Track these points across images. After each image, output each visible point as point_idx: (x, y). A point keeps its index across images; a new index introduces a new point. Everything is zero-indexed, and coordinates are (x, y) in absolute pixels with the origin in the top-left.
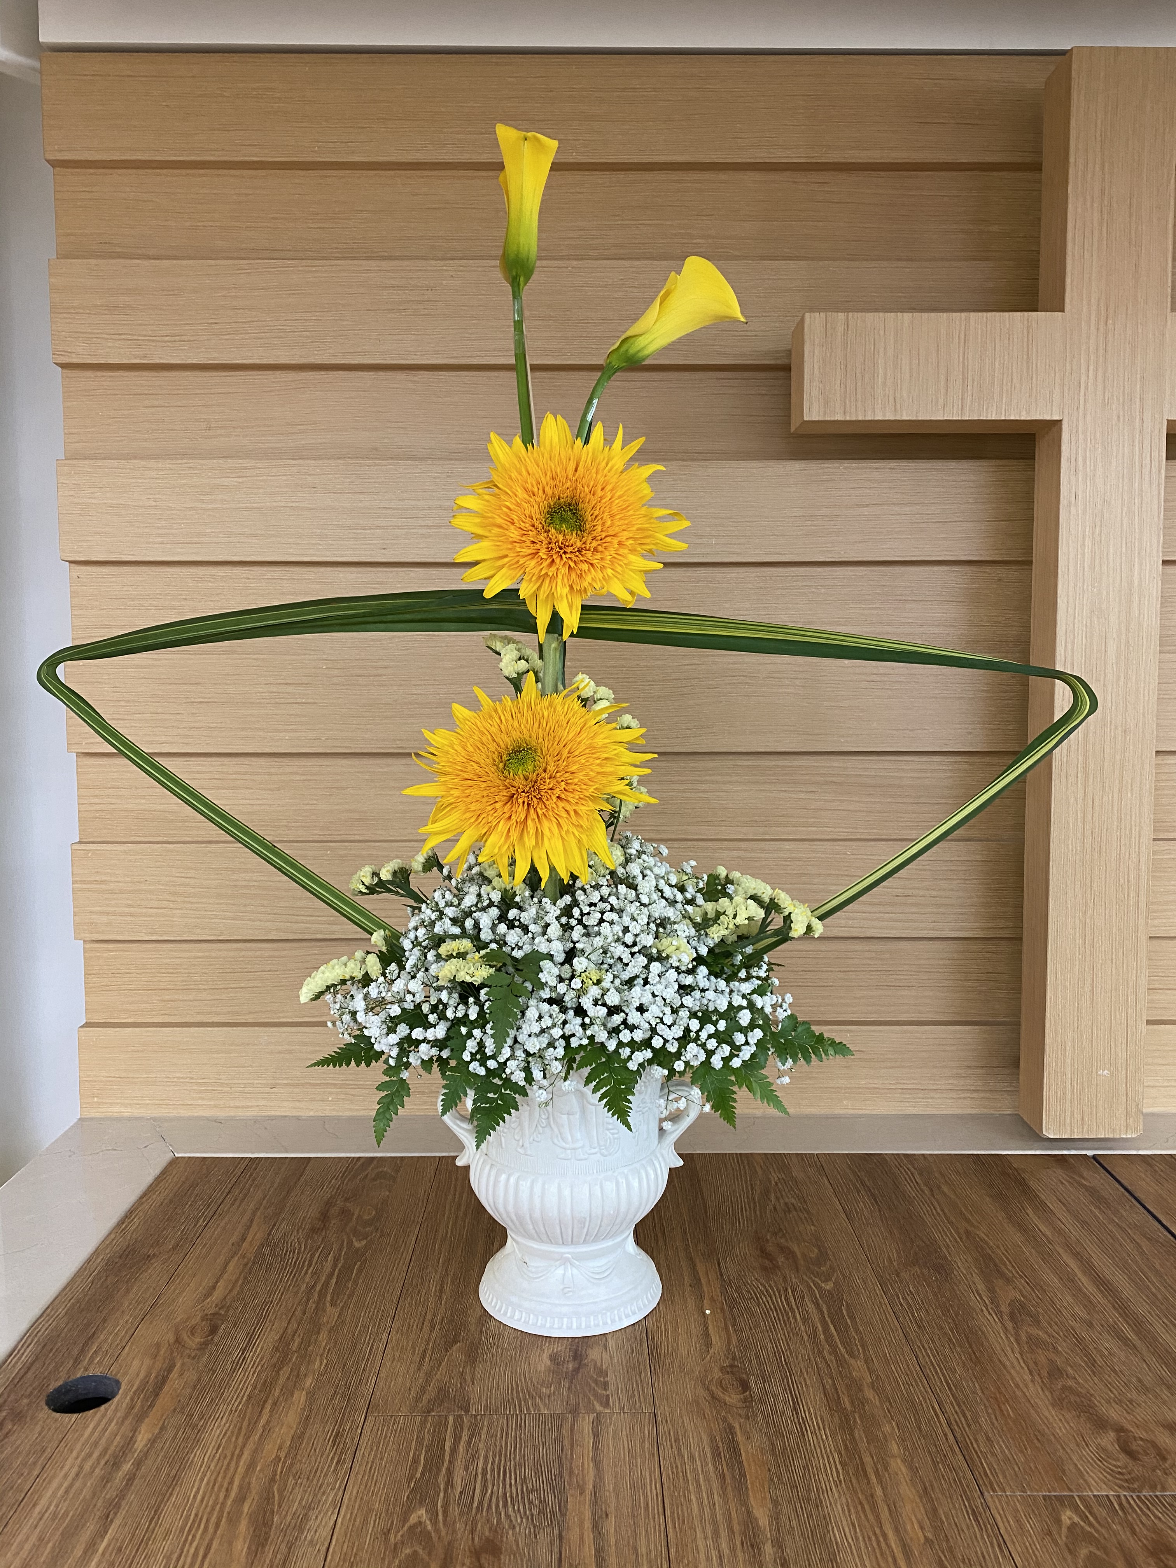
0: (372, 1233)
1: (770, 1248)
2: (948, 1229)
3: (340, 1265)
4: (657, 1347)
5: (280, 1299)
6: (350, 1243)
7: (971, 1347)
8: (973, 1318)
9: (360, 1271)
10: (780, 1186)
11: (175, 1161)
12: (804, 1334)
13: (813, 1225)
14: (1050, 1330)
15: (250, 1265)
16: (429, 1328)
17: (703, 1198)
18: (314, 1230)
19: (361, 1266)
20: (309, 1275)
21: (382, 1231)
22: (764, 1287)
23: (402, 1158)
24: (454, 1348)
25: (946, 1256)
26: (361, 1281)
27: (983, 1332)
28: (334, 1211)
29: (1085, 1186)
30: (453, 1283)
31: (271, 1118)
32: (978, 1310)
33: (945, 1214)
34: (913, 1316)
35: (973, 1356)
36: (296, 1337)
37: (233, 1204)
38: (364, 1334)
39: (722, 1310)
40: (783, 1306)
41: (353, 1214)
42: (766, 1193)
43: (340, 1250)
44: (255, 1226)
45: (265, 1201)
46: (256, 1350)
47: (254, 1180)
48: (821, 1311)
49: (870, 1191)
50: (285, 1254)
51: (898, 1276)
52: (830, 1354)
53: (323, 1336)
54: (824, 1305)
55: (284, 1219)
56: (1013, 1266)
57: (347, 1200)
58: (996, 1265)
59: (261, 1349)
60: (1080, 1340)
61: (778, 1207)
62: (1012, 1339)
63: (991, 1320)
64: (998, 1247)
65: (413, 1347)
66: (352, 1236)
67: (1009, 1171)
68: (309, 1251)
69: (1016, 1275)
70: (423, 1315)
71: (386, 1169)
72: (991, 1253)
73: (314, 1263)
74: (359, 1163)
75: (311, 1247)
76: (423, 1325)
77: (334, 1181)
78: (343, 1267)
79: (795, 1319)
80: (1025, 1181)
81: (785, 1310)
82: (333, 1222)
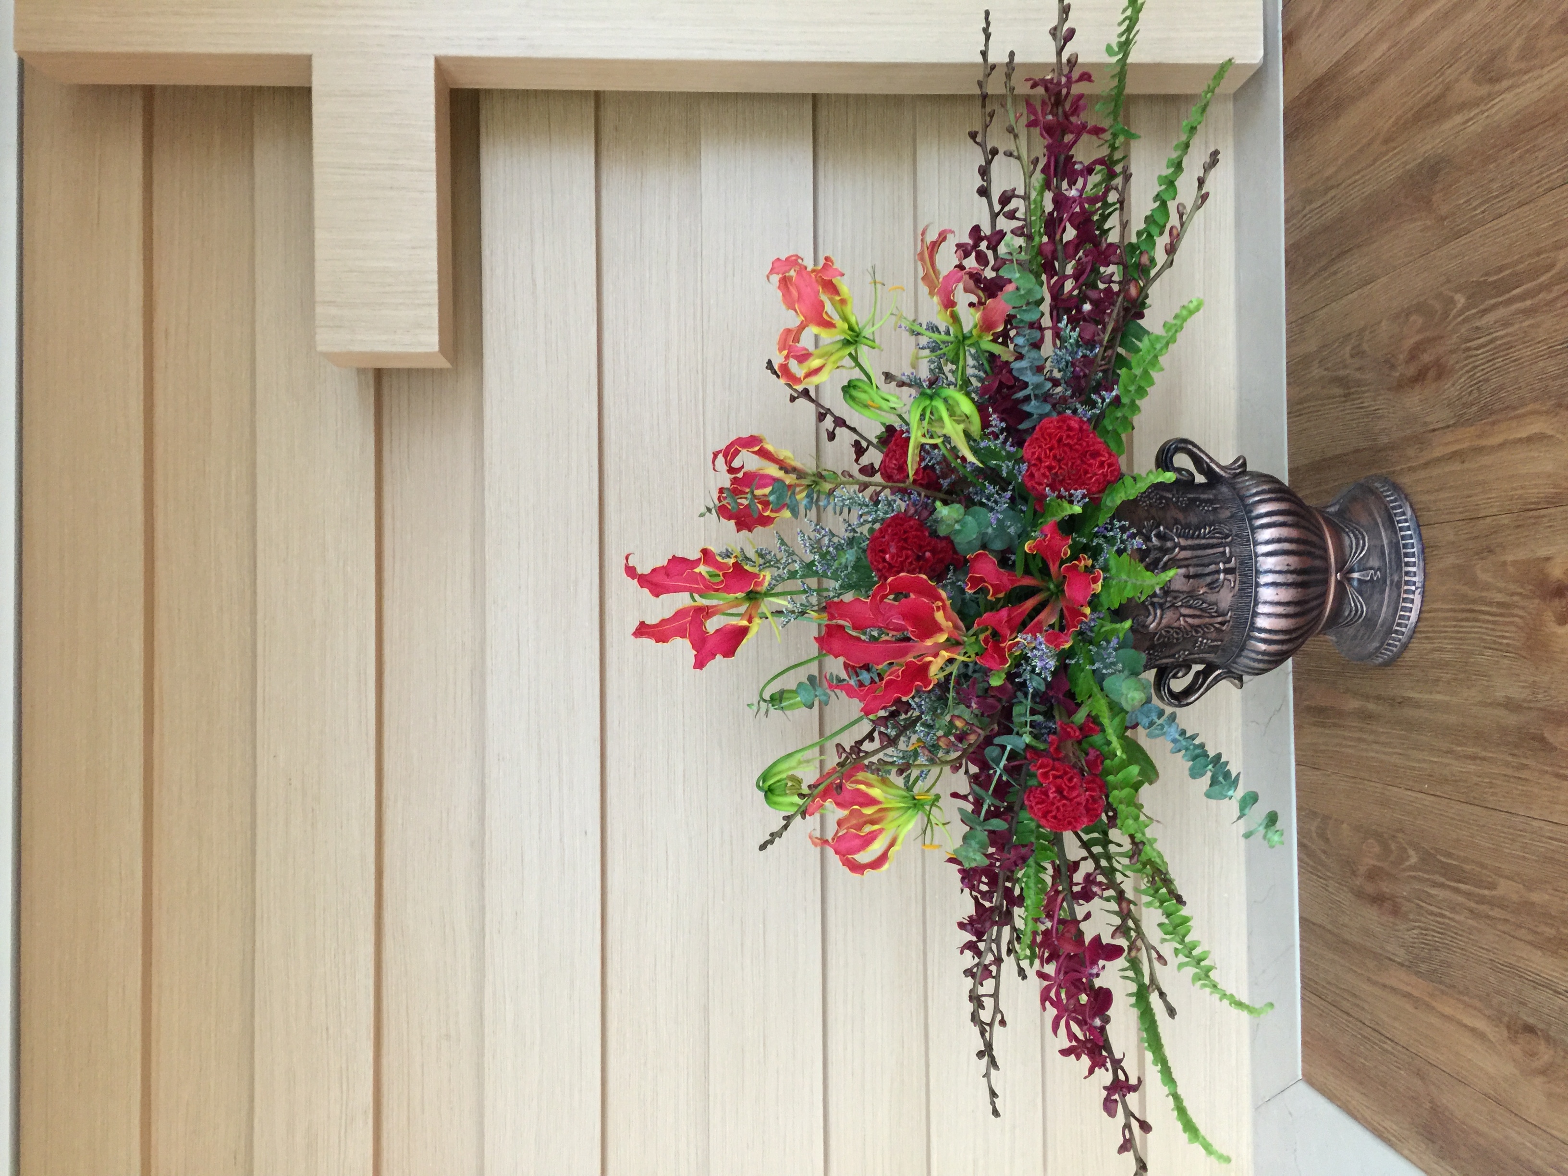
0: (1397, 843)
1: (1412, 370)
2: (1382, 164)
3: (1442, 880)
4: (1546, 497)
5: (1487, 950)
6: (1412, 868)
7: (1537, 126)
8: (1499, 126)
9: (1449, 855)
10: (1329, 365)
11: (1309, 1079)
12: (1526, 324)
13: (1380, 322)
14: (1512, 35)
15: (1443, 988)
16: (1524, 771)
17: (1348, 454)
18: (1396, 911)
19: (1443, 855)
20: (1457, 917)
21: (1397, 831)
22: (1462, 375)
23: (1299, 809)
24: (1551, 740)
25: (1420, 163)
26: (1462, 854)
27: (1517, 113)
28: (1370, 888)
30: (1465, 745)
31: (1251, 963)
32: (1489, 121)
33: (1362, 170)
34: (1497, 197)
35: (1547, 123)
36: (1539, 930)
37: (1363, 1009)
38: (1532, 848)
39: (1493, 423)
40: (1488, 351)
41: (1374, 866)
42: (1339, 381)
43: (1421, 879)
44: (1394, 983)
45: (1359, 971)
46: (1556, 978)
47: (1329, 983)
48: (1494, 307)
49: (1333, 260)
50: (1428, 944)
51: (1446, 218)
52: (1551, 291)
53: (1535, 897)
54: (1486, 303)
55: (1382, 948)
56: (1428, 85)
57: (1354, 873)
58: (1428, 105)
59: (1554, 970)
61: (1357, 366)
62: (1526, 77)
63: (1501, 104)
64: (1405, 103)
65: (1551, 788)
66: (1402, 867)
67: (1305, 99)
68: (1422, 915)
69: (1441, 79)
70: (1507, 778)
71: (1314, 826)
72: (1413, 112)
73: (1439, 911)
74: (1306, 859)
75: (1419, 914)
76: (1520, 778)
77: (1330, 889)
78: (1444, 875)
79: (1506, 335)
80: (1317, 80)
81: (1495, 348)
82: (1385, 889)
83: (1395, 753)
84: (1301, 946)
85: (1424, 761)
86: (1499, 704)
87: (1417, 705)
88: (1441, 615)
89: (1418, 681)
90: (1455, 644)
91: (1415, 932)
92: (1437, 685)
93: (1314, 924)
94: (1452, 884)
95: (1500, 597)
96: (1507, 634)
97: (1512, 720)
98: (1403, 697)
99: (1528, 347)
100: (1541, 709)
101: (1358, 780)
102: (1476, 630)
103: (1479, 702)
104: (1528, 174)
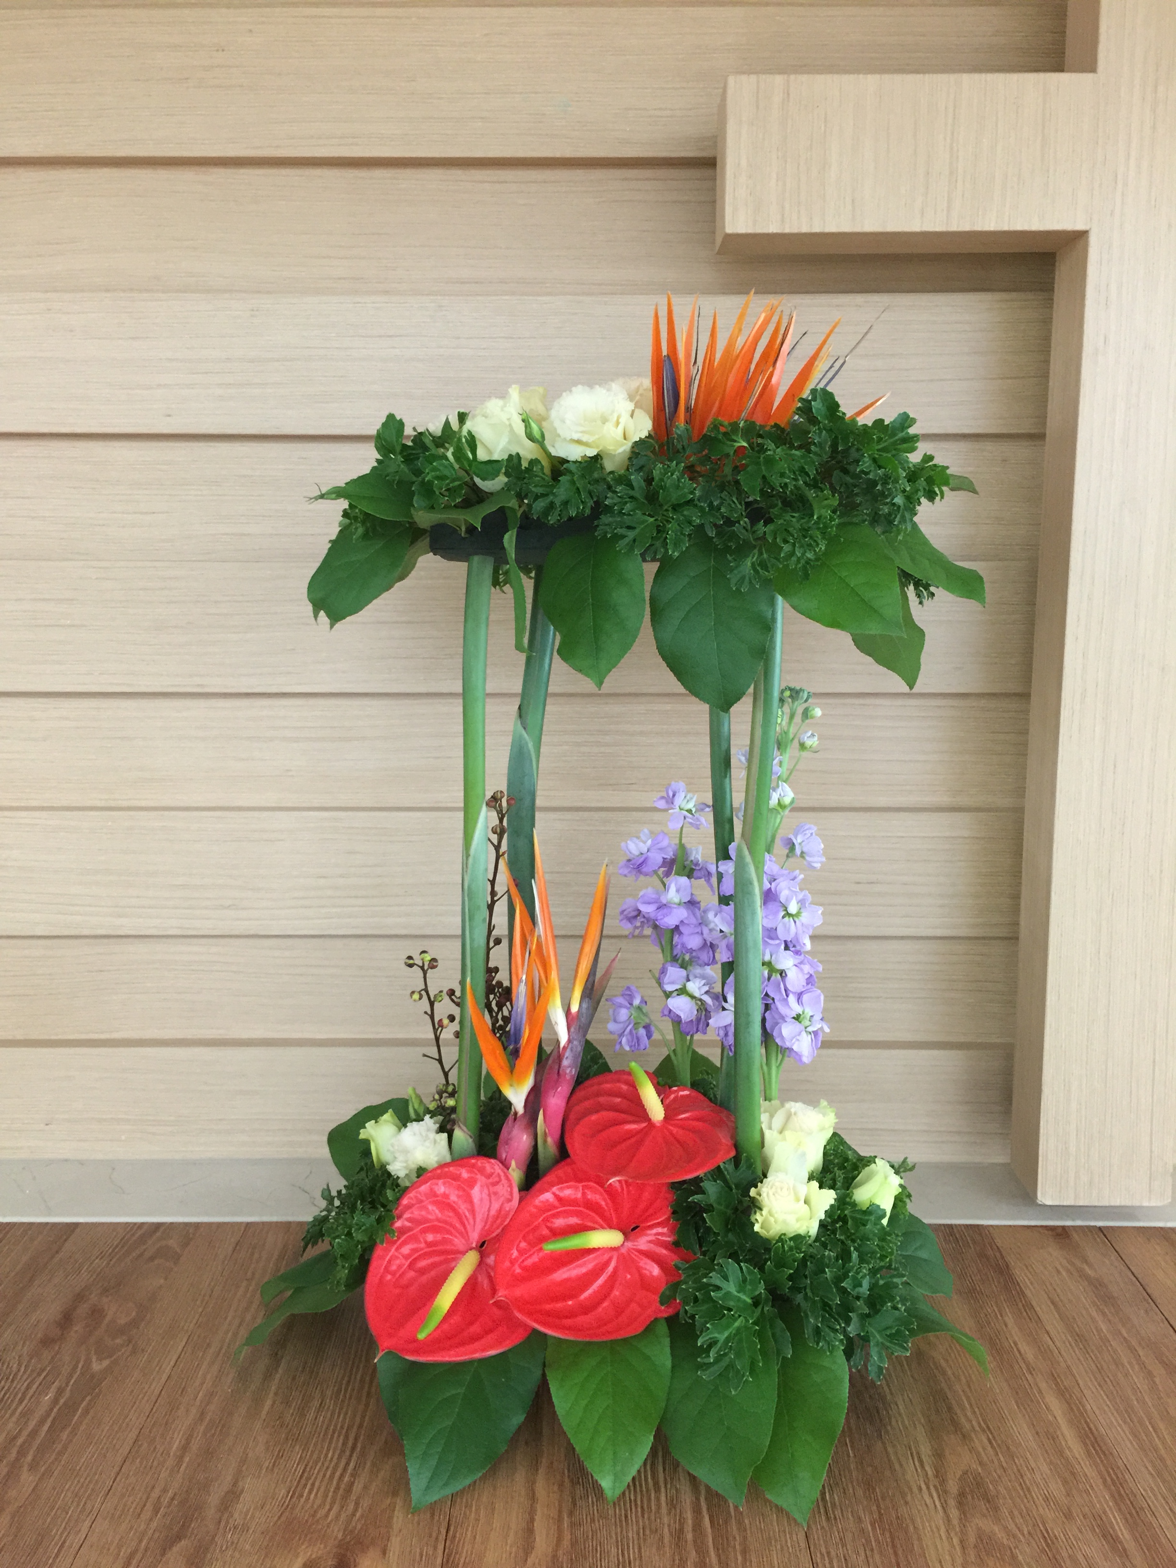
0: (122, 1346)
3: (62, 1401)
4: (457, 1552)
6: (88, 1362)
7: (895, 1553)
8: (906, 1503)
9: (86, 1411)
12: (666, 1530)
14: (1012, 1526)
16: (149, 1513)
18: (47, 1342)
19: (90, 1401)
20: (14, 1419)
21: (135, 1346)
23: (197, 1225)
24: (175, 1549)
25: (886, 1399)
26: (83, 1427)
27: (916, 1529)
28: (83, 1309)
29: (1087, 1278)
30: (205, 1434)
31: (49, 1163)
32: (915, 1490)
38: (60, 1520)
39: (561, 1485)
41: (104, 1317)
43: (71, 1376)
55: (10, 1325)
56: (974, 1412)
57: (105, 1291)
58: (950, 1409)
60: (1049, 1541)
62: (956, 1541)
64: (960, 1381)
65: (119, 1547)
66: (93, 1352)
67: (990, 1252)
68: (29, 1376)
69: (977, 1428)
70: (149, 1489)
71: (172, 1243)
72: (947, 1390)
73: (28, 1398)
74: (140, 1233)
75: (32, 1371)
76: (144, 1506)
77: (97, 1261)
78: (65, 1404)
79: (659, 1507)
80: (1008, 1266)
81: (648, 1490)
82: (75, 1329)
83: (221, 1349)
84: (47, 1223)
85: (202, 1384)
86: (235, 1484)
87: (268, 1376)
88: (361, 1407)
89: (294, 1378)
90: (322, 1426)
91: (15, 1365)
92: (282, 1403)
93: (66, 1240)
94: (53, 1415)
95: (358, 1488)
96: (312, 1496)
97: (214, 1499)
98: (282, 1357)
99: (638, 1534)
100: (213, 1538)
101: (207, 1298)
102: (330, 1455)
103: (246, 1458)
104: (841, 1539)
